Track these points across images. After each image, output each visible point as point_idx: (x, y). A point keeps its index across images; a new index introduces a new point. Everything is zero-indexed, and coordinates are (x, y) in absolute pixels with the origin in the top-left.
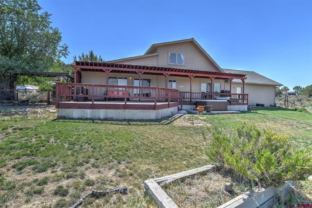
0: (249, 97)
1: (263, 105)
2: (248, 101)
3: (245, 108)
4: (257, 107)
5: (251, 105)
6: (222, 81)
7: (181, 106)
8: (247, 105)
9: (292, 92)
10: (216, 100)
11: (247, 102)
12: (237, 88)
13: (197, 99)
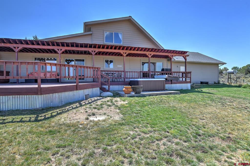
0: (192, 75)
1: (207, 83)
2: (191, 79)
3: (188, 86)
4: (201, 85)
5: (196, 83)
6: (165, 60)
7: (109, 86)
8: (191, 83)
9: (232, 71)
10: (154, 78)
11: (190, 81)
12: (181, 67)
13: (132, 78)
